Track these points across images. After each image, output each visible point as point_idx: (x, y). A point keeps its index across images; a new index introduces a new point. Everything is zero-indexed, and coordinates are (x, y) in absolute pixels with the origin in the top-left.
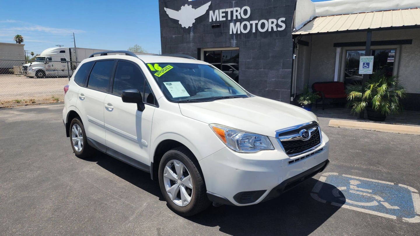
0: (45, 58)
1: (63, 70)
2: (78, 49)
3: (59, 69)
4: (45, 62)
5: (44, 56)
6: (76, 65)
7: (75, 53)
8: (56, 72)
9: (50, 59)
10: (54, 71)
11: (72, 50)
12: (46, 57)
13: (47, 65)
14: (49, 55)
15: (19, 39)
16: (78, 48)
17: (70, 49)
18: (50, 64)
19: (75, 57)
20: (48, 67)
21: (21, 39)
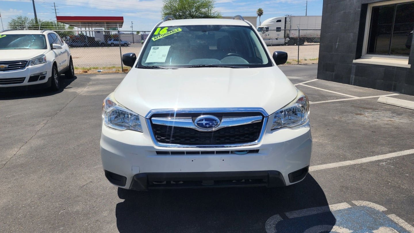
0: (263, 28)
1: (277, 39)
2: (293, 18)
3: (274, 38)
4: (263, 32)
5: (263, 27)
6: (289, 33)
7: (290, 21)
8: (271, 40)
9: (267, 29)
10: (269, 39)
11: (287, 19)
12: (265, 27)
13: (264, 34)
14: (267, 25)
15: (260, 13)
16: (294, 16)
17: (286, 18)
18: (267, 33)
19: (289, 26)
20: (265, 36)
21: (262, 12)
